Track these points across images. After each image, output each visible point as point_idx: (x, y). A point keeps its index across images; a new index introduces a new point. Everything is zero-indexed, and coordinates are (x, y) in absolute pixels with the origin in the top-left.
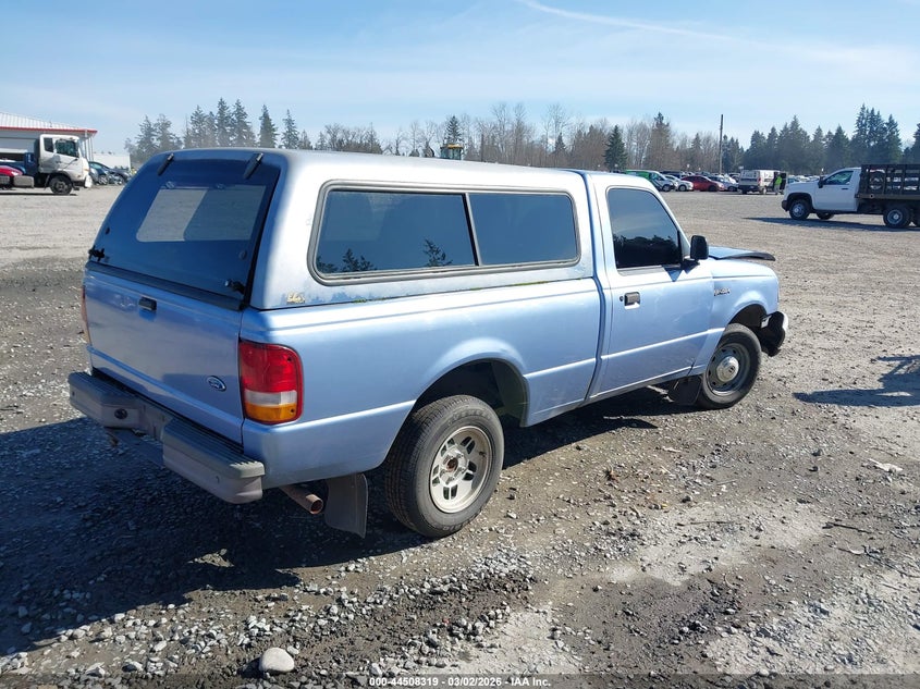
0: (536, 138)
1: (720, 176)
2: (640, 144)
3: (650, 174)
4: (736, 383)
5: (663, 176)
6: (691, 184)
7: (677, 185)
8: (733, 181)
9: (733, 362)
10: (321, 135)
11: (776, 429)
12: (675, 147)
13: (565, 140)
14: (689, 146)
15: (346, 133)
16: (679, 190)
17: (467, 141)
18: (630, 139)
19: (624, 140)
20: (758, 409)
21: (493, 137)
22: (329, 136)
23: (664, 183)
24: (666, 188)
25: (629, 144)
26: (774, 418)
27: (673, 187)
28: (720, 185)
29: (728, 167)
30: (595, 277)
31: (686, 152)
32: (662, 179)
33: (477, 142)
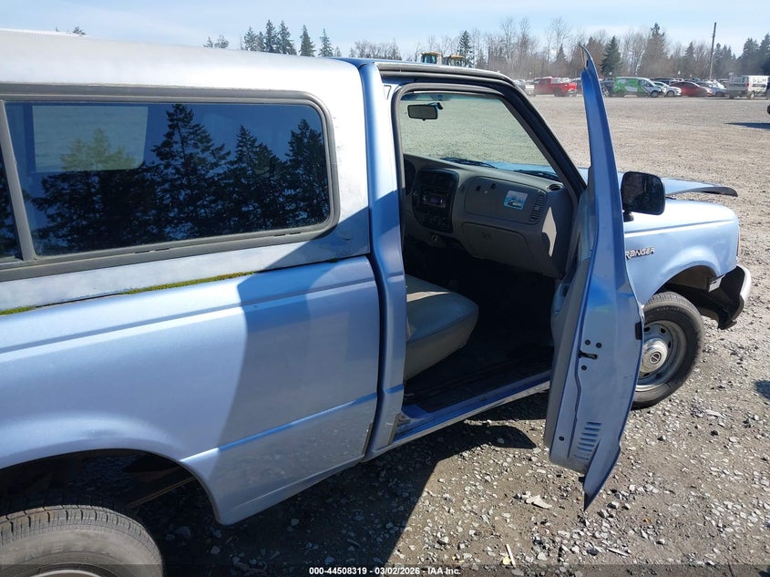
0: (539, 49)
1: (709, 82)
2: (636, 53)
3: (640, 81)
4: (665, 372)
5: (652, 83)
6: (679, 90)
7: (665, 91)
8: (721, 87)
9: (660, 347)
10: (352, 51)
11: (716, 460)
12: (669, 56)
13: (567, 52)
14: (683, 54)
15: (373, 48)
16: (667, 95)
17: (476, 53)
18: (627, 48)
19: (621, 50)
20: (695, 411)
21: (501, 49)
22: (358, 52)
23: (653, 89)
24: (655, 94)
25: (625, 54)
26: (714, 433)
27: (661, 93)
28: (708, 90)
29: (719, 74)
30: (371, 257)
31: (679, 60)
32: (651, 86)
33: (486, 53)
